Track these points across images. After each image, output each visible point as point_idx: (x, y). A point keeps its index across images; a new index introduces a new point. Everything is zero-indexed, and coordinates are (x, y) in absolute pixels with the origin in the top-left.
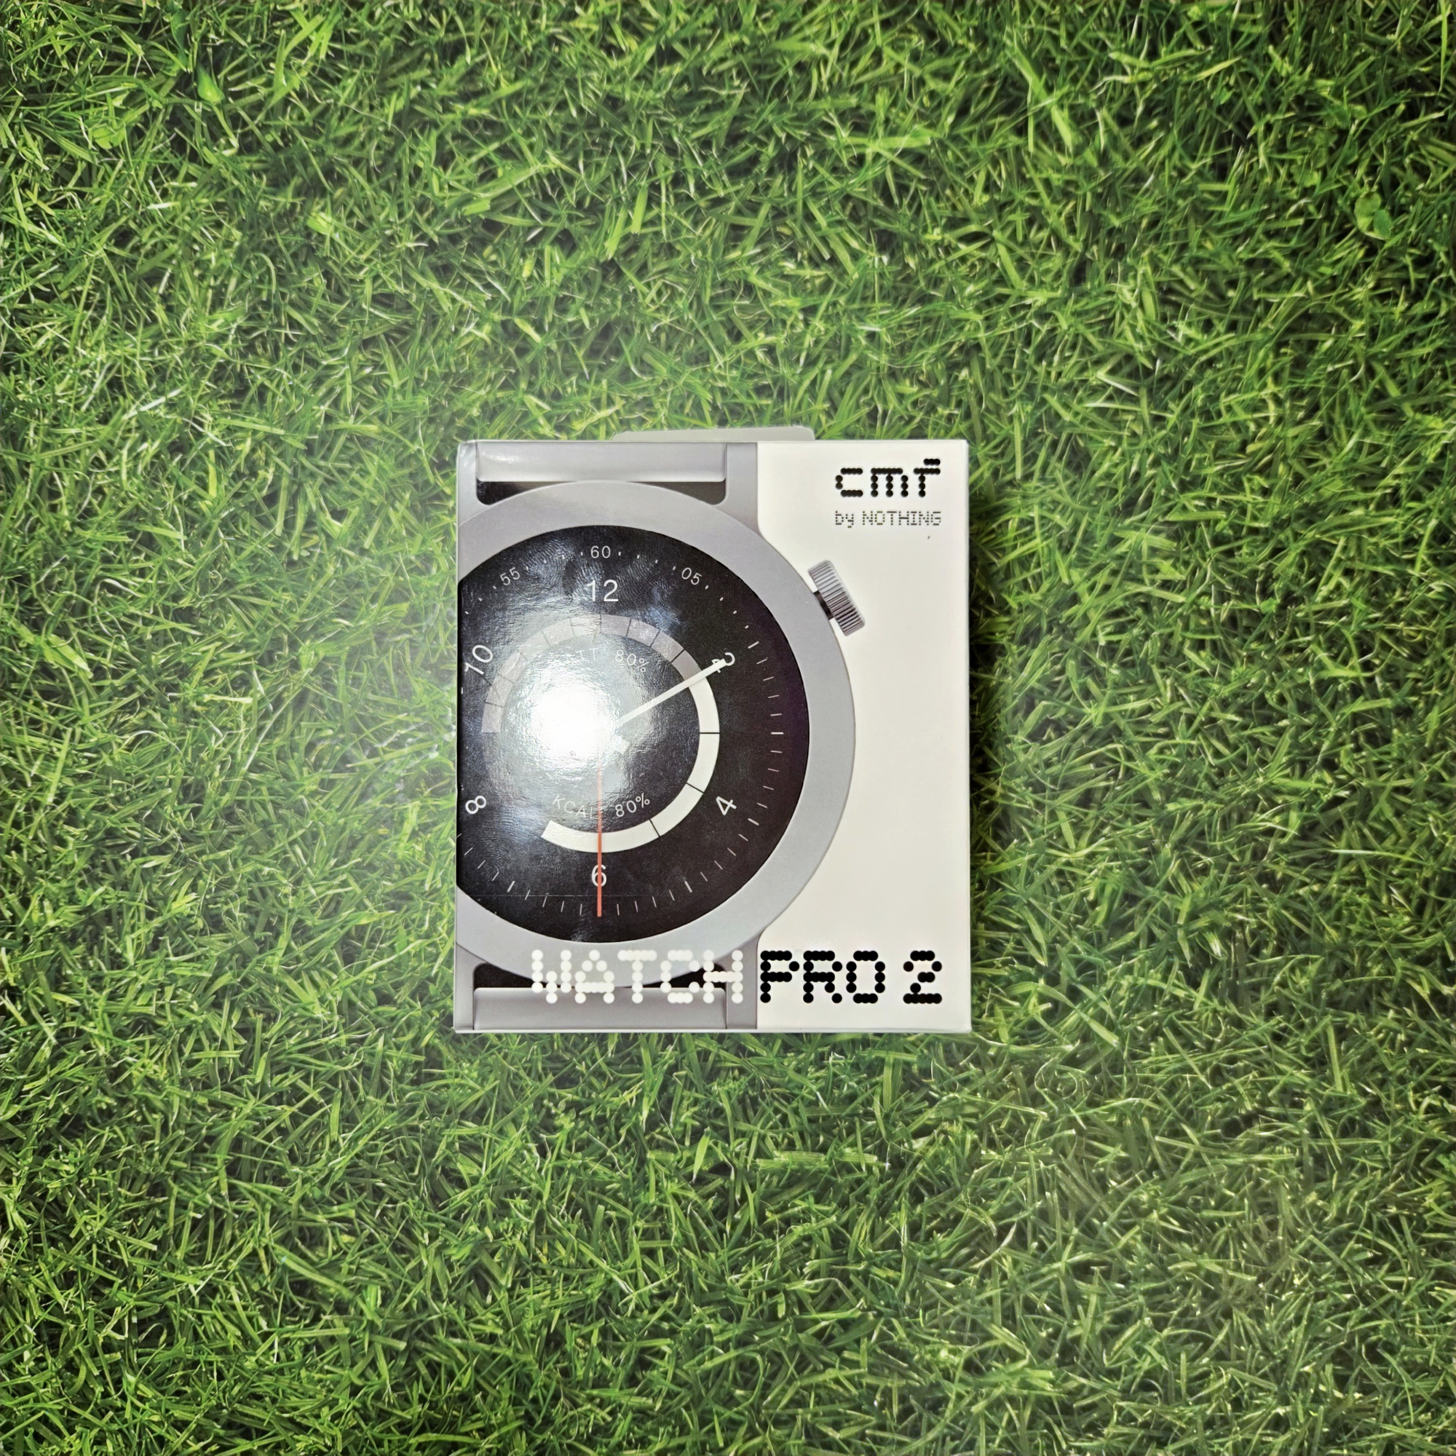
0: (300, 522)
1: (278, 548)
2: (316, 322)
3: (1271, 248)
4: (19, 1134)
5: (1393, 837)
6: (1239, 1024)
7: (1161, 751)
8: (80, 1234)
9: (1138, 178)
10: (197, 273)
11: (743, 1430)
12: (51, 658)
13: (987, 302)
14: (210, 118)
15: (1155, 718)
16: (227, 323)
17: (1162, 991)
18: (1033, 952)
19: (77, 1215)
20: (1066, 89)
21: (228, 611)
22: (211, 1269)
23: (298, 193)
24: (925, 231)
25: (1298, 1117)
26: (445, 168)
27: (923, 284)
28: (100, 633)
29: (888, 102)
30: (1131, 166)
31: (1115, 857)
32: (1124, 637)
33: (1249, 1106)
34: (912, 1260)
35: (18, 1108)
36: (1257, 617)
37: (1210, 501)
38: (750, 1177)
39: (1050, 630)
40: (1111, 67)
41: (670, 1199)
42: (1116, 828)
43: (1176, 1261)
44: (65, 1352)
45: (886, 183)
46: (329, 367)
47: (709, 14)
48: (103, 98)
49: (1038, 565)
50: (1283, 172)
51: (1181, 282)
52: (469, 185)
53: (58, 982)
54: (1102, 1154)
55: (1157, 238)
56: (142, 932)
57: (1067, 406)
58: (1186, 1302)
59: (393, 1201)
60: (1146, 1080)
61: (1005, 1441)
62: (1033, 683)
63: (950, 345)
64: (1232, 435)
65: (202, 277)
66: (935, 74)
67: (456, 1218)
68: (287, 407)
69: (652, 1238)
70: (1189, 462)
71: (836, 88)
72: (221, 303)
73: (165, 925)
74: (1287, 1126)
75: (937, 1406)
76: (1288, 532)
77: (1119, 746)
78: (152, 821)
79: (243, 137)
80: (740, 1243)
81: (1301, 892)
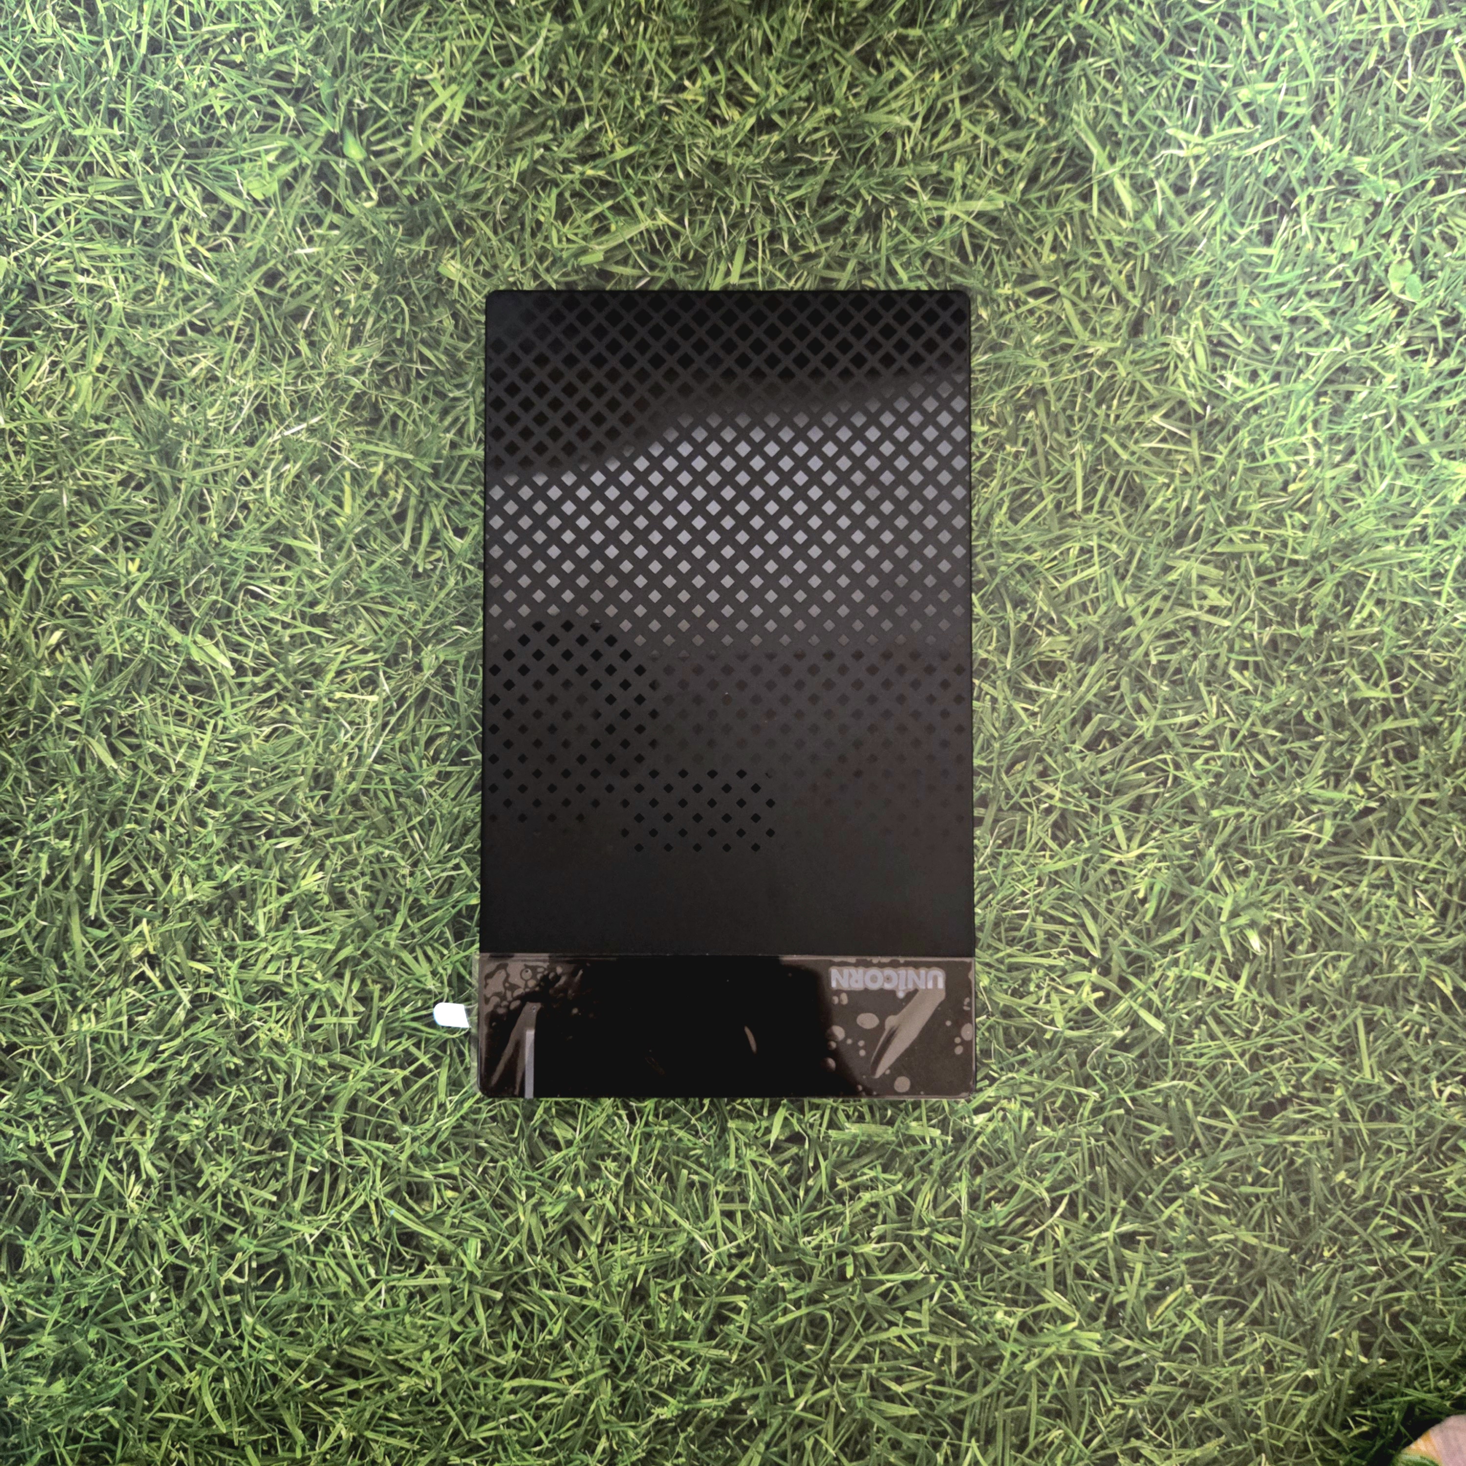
0: (426, 538)
1: (405, 562)
2: (444, 358)
3: (1312, 308)
4: (153, 1089)
5: (1419, 846)
6: (1275, 1014)
7: (1207, 762)
8: (207, 1184)
9: (1192, 241)
10: (338, 312)
11: (812, 1383)
12: (196, 655)
13: (1051, 351)
14: (353, 173)
15: (1202, 732)
16: (363, 358)
17: (1205, 983)
18: (1087, 944)
19: (205, 1166)
20: (1127, 161)
21: (358, 617)
22: (324, 1221)
23: (430, 242)
24: (997, 286)
25: (1330, 1101)
26: (564, 223)
27: (994, 333)
28: (242, 634)
29: (965, 169)
30: (1186, 231)
31: (1164, 858)
32: (1174, 657)
33: (1284, 1091)
34: (972, 1227)
35: (153, 1066)
36: (1296, 641)
37: (1255, 534)
38: (822, 1146)
39: (1106, 649)
40: (1167, 142)
41: (749, 1166)
42: (1164, 832)
43: (1215, 1232)
44: (189, 1293)
45: (962, 242)
46: (455, 399)
47: (805, 89)
48: (258, 154)
49: (1096, 590)
50: (1323, 239)
51: (1230, 336)
52: (585, 238)
53: (194, 951)
54: (1149, 1132)
55: (1209, 295)
56: (272, 906)
57: (1124, 446)
58: (1224, 1271)
59: (492, 1160)
60: (1189, 1065)
61: (1055, 1397)
62: (1090, 697)
63: (1018, 388)
64: (1276, 473)
65: (342, 316)
66: (1008, 145)
67: (552, 1177)
68: (416, 434)
69: (732, 1201)
70: (1235, 501)
71: (919, 156)
72: (359, 340)
73: (294, 900)
74: (1319, 1110)
75: (993, 1363)
76: (1326, 564)
77: (1168, 757)
78: (286, 806)
79: (383, 190)
80: (813, 1208)
81: (1334, 893)
